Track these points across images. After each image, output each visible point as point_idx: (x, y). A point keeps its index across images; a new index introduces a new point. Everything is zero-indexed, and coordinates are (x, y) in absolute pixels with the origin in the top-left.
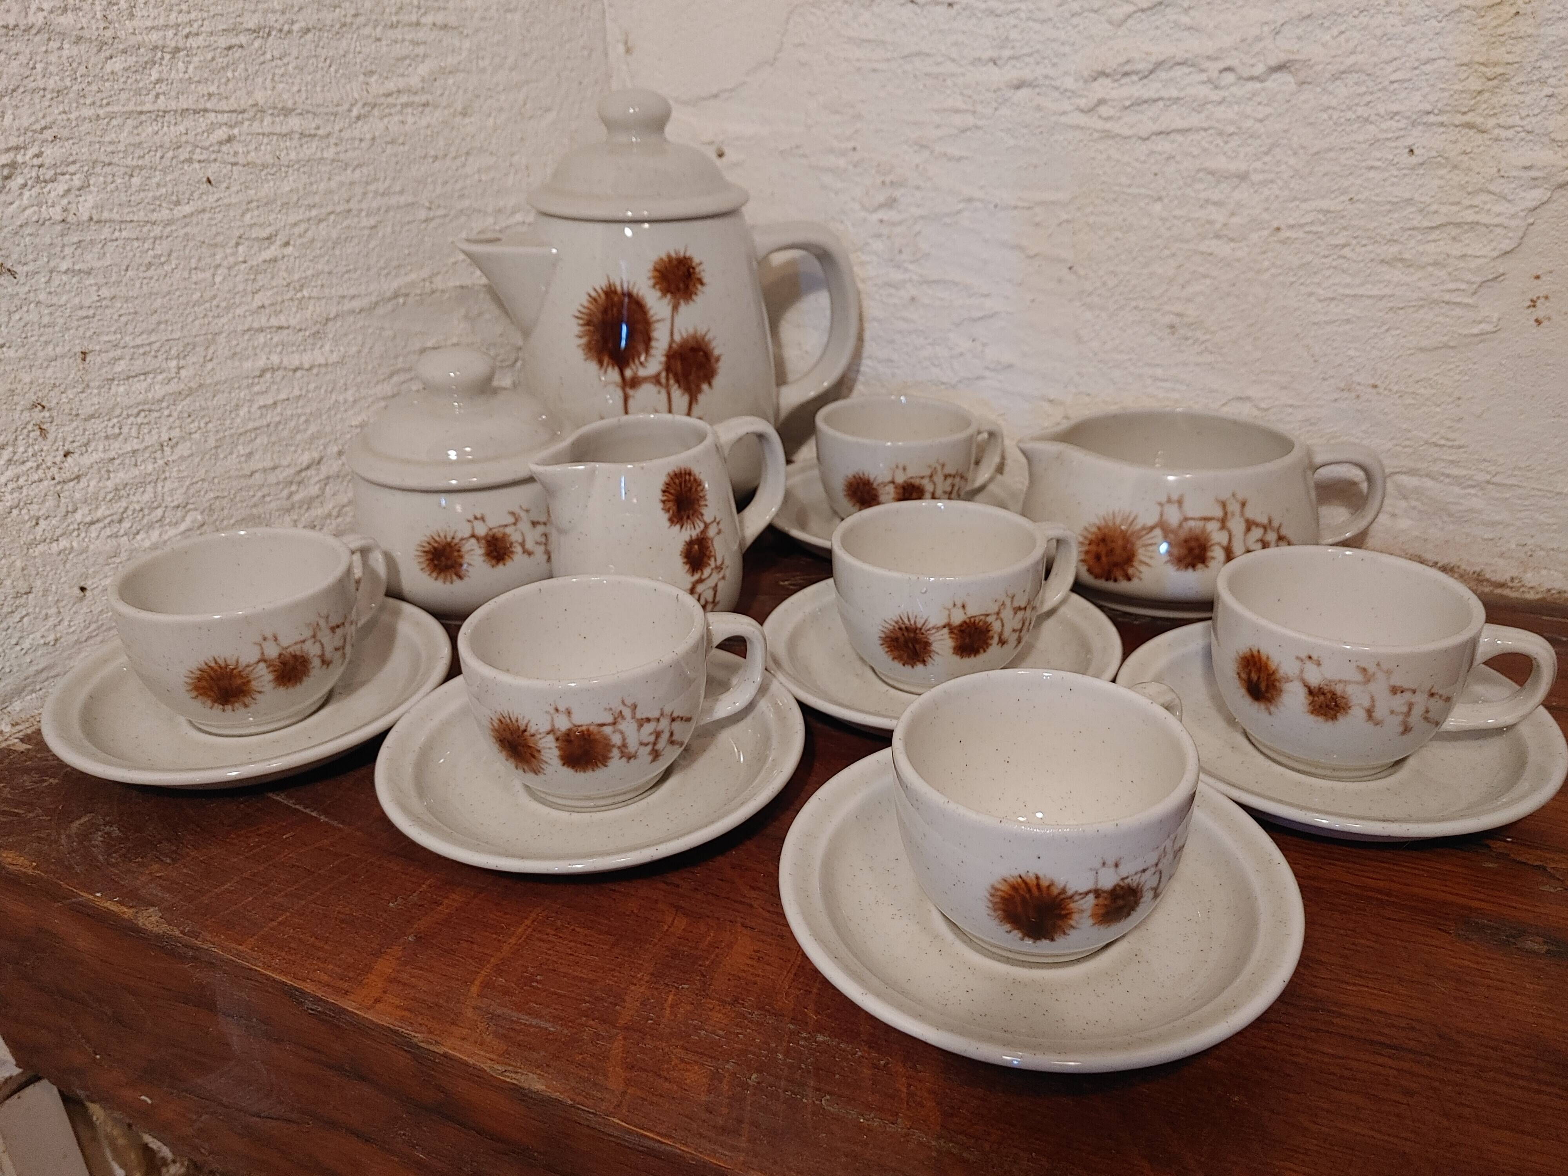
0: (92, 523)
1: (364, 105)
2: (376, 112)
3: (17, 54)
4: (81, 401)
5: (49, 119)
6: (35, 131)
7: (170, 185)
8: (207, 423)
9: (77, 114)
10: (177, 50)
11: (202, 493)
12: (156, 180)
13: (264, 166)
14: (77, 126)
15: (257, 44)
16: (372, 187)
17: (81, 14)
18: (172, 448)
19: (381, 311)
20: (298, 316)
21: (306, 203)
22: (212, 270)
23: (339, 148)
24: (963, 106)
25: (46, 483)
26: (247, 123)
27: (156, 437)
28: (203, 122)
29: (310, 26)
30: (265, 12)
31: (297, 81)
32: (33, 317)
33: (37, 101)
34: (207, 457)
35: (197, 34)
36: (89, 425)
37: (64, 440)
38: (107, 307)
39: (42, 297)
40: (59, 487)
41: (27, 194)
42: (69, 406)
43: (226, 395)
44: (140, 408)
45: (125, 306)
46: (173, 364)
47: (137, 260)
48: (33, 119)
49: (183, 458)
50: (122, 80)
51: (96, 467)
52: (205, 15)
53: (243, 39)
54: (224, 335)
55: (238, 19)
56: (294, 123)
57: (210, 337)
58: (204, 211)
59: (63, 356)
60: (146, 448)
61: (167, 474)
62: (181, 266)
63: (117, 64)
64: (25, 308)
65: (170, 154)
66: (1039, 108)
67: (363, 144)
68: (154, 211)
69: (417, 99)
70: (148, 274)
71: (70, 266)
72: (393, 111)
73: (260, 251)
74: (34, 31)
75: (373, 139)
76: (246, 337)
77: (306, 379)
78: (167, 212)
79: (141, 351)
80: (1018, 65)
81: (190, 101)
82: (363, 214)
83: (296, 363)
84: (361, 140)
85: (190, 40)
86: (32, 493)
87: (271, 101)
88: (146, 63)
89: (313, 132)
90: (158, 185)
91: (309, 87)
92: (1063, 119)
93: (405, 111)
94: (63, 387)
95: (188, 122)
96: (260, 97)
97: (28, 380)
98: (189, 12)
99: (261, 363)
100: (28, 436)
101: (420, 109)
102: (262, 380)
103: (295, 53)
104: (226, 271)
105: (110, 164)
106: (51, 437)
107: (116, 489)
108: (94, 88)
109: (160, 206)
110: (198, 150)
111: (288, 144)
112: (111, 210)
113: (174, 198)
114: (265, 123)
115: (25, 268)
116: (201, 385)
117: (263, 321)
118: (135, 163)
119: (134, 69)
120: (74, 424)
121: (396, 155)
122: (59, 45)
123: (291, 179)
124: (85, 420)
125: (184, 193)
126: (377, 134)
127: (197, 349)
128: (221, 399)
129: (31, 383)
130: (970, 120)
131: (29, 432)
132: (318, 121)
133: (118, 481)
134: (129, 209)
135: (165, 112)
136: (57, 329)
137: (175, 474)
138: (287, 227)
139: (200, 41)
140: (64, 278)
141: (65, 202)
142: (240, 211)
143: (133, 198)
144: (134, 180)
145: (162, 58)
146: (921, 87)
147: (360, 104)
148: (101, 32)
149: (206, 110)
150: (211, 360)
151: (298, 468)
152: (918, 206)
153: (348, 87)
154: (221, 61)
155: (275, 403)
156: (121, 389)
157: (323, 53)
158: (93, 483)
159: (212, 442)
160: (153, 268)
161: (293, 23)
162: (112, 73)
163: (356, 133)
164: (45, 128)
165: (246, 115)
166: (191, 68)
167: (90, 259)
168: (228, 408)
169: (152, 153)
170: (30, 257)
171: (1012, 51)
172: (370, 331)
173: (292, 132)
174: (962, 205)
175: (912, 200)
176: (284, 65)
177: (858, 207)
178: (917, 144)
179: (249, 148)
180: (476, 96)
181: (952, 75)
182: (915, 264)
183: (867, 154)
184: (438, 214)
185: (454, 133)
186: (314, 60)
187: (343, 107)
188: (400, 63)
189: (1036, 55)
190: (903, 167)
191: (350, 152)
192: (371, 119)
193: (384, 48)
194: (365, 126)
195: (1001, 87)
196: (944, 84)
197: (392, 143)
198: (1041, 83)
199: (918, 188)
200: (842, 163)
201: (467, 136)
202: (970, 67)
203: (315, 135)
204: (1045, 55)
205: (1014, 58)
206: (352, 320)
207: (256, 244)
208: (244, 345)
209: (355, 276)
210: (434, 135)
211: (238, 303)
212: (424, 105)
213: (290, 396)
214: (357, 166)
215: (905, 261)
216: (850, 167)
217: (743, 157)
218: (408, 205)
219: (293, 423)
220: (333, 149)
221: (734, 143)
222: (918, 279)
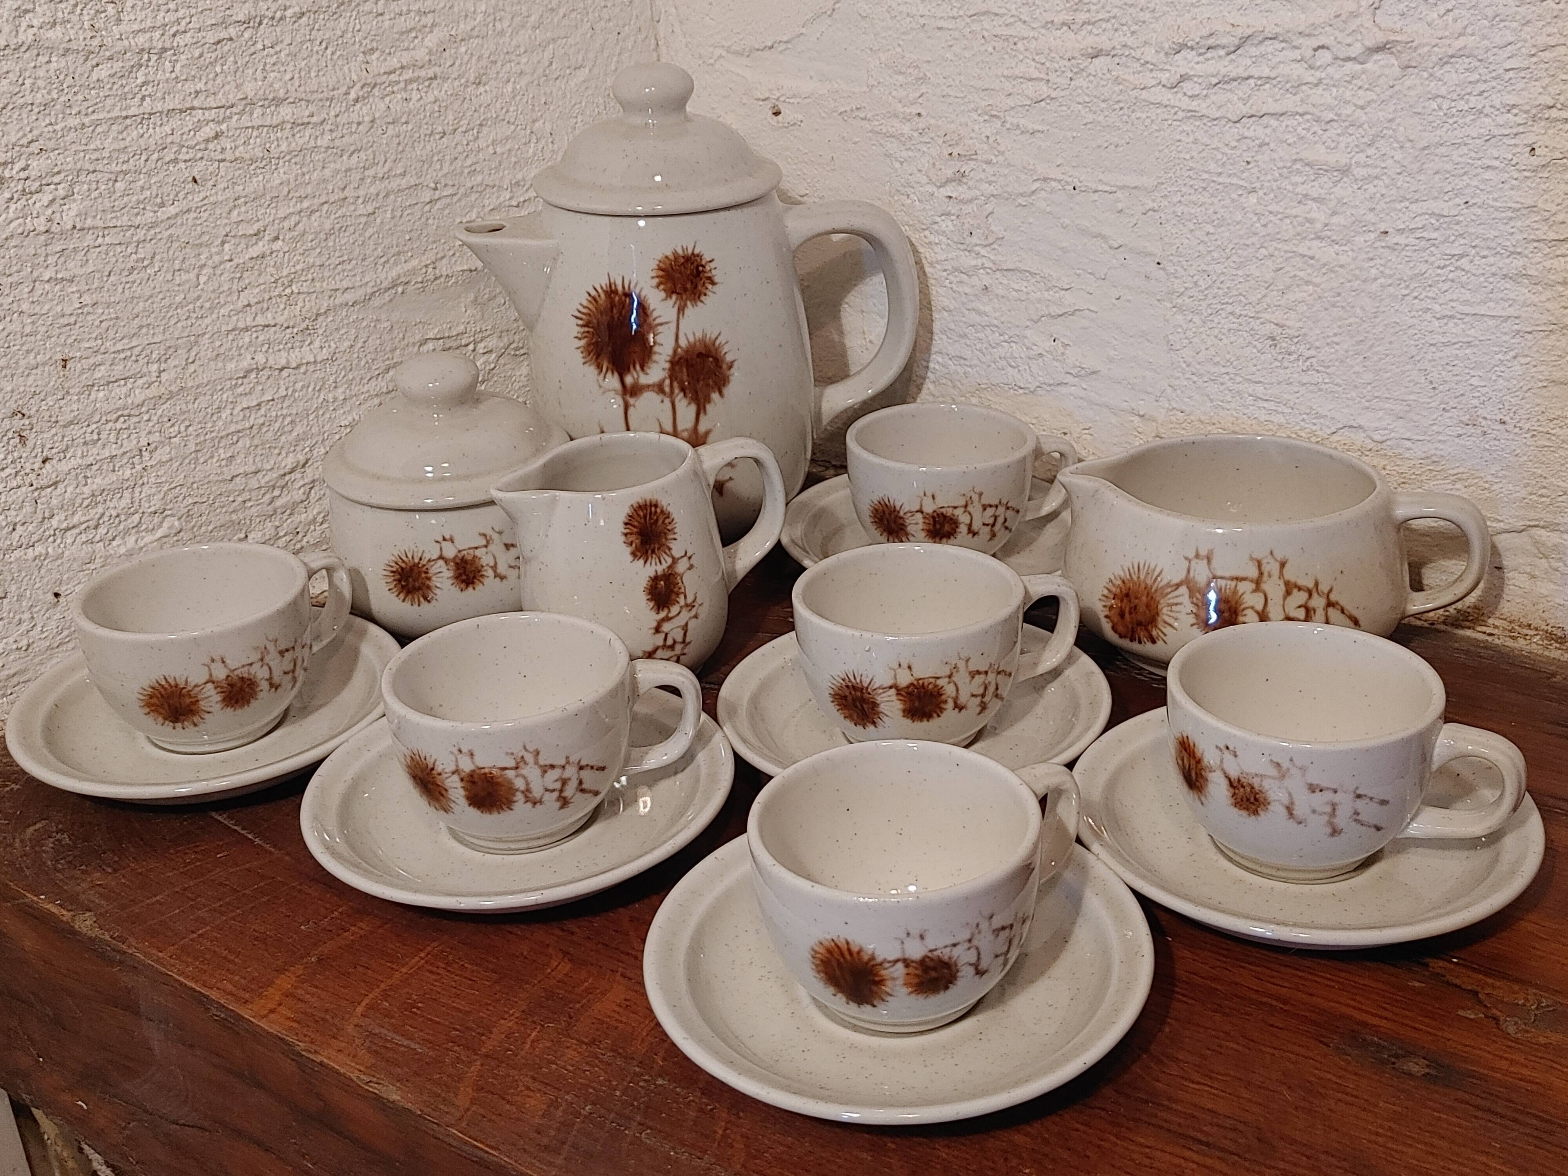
0: (68, 529)
1: (362, 87)
2: (376, 91)
3: (7, 72)
4: (61, 408)
5: (36, 132)
6: (22, 146)
7: (154, 187)
8: (187, 427)
9: (63, 124)
10: (164, 50)
11: (181, 498)
12: (141, 183)
13: (253, 161)
14: (63, 136)
15: (247, 35)
16: (370, 172)
17: (69, 26)
18: (151, 452)
19: (376, 302)
20: (286, 312)
21: (298, 195)
22: (196, 271)
23: (334, 135)
24: (1036, 75)
25: (24, 489)
26: (236, 117)
27: (135, 442)
28: (189, 122)
29: (305, 10)
31: (291, 68)
32: (16, 327)
33: (25, 116)
34: (187, 461)
35: (185, 32)
36: (68, 431)
37: (43, 446)
38: (89, 313)
39: (25, 306)
40: (36, 494)
41: (13, 207)
42: (48, 413)
43: (208, 397)
44: (120, 413)
45: (106, 311)
46: (155, 367)
47: (120, 265)
48: (21, 133)
49: (161, 463)
50: (109, 86)
51: (73, 473)
52: (194, 11)
53: (232, 31)
54: (207, 336)
55: (228, 12)
56: (286, 112)
57: (193, 338)
58: (189, 211)
59: (44, 364)
60: (125, 453)
61: (145, 479)
62: (164, 269)
63: (102, 72)
64: (8, 319)
65: (155, 156)
66: (1117, 80)
67: (361, 127)
68: (138, 214)
69: (423, 73)
70: (131, 279)
71: (53, 275)
72: (395, 89)
73: (247, 247)
74: (23, 49)
75: (373, 121)
76: (230, 337)
77: (292, 378)
78: (151, 214)
79: (122, 356)
80: (1095, 31)
81: (177, 102)
82: (360, 201)
83: (283, 362)
84: (359, 124)
85: (177, 38)
86: (10, 500)
87: (261, 92)
88: (133, 66)
89: (306, 120)
90: (143, 188)
91: (303, 73)
92: (1144, 94)
93: (409, 87)
94: (44, 393)
95: (175, 122)
96: (249, 89)
97: (9, 389)
98: (177, 11)
99: (245, 364)
100: (8, 443)
101: (427, 83)
102: (246, 381)
103: (288, 40)
104: (211, 271)
105: (94, 171)
106: (30, 444)
107: (93, 495)
108: (80, 97)
109: (144, 209)
110: (184, 150)
111: (279, 134)
112: (95, 217)
113: (159, 200)
114: (255, 115)
115: (10, 279)
116: (182, 388)
117: (249, 322)
118: (119, 169)
119: (119, 75)
120: (54, 431)
121: (398, 136)
122: (47, 59)
123: (282, 171)
124: (64, 426)
125: (168, 195)
126: (377, 116)
127: (179, 352)
128: (203, 401)
129: (12, 391)
130: (1044, 90)
131: (9, 439)
132: (312, 108)
133: (95, 487)
134: (113, 215)
135: (150, 114)
136: (39, 337)
137: (153, 480)
138: (277, 222)
139: (188, 38)
140: (47, 286)
141: (50, 211)
142: (227, 209)
143: (116, 203)
144: (117, 185)
145: (149, 60)
146: (990, 49)
147: (359, 85)
148: (88, 42)
149: (193, 108)
150: (193, 362)
151: (282, 472)
152: (990, 183)
153: (346, 68)
154: (209, 57)
155: (259, 405)
156: (101, 394)
157: (319, 36)
158: (70, 489)
159: (192, 447)
160: (136, 272)
161: (285, 9)
162: (98, 80)
163: (355, 117)
164: (32, 141)
165: (234, 110)
166: (178, 68)
167: (73, 267)
168: (209, 410)
169: (137, 157)
170: (15, 268)
171: (1088, 15)
172: (364, 324)
173: (283, 122)
174: (1037, 185)
175: (983, 176)
176: (276, 53)
177: (924, 180)
178: (986, 114)
179: (237, 143)
180: (492, 62)
181: (1024, 39)
182: (988, 249)
183: (933, 121)
184: (445, 194)
185: (466, 105)
186: (308, 44)
187: (340, 91)
188: (404, 36)
189: (1113, 21)
190: (971, 138)
191: (346, 137)
192: (371, 100)
193: (387, 23)
194: (364, 108)
195: (1076, 55)
196: (1015, 47)
197: (393, 123)
198: (1120, 52)
199: (989, 162)
200: (906, 129)
201: (480, 106)
202: (1043, 31)
203: (309, 123)
204: (1124, 21)
205: (1089, 23)
206: (344, 313)
207: (243, 241)
208: (228, 346)
209: (350, 267)
210: (442, 110)
211: (222, 302)
212: (431, 79)
213: (276, 396)
214: (354, 152)
215: (976, 245)
216: (916, 134)
217: (800, 117)
218: (411, 187)
219: (277, 425)
220: (328, 137)
221: (792, 101)
222: (991, 265)
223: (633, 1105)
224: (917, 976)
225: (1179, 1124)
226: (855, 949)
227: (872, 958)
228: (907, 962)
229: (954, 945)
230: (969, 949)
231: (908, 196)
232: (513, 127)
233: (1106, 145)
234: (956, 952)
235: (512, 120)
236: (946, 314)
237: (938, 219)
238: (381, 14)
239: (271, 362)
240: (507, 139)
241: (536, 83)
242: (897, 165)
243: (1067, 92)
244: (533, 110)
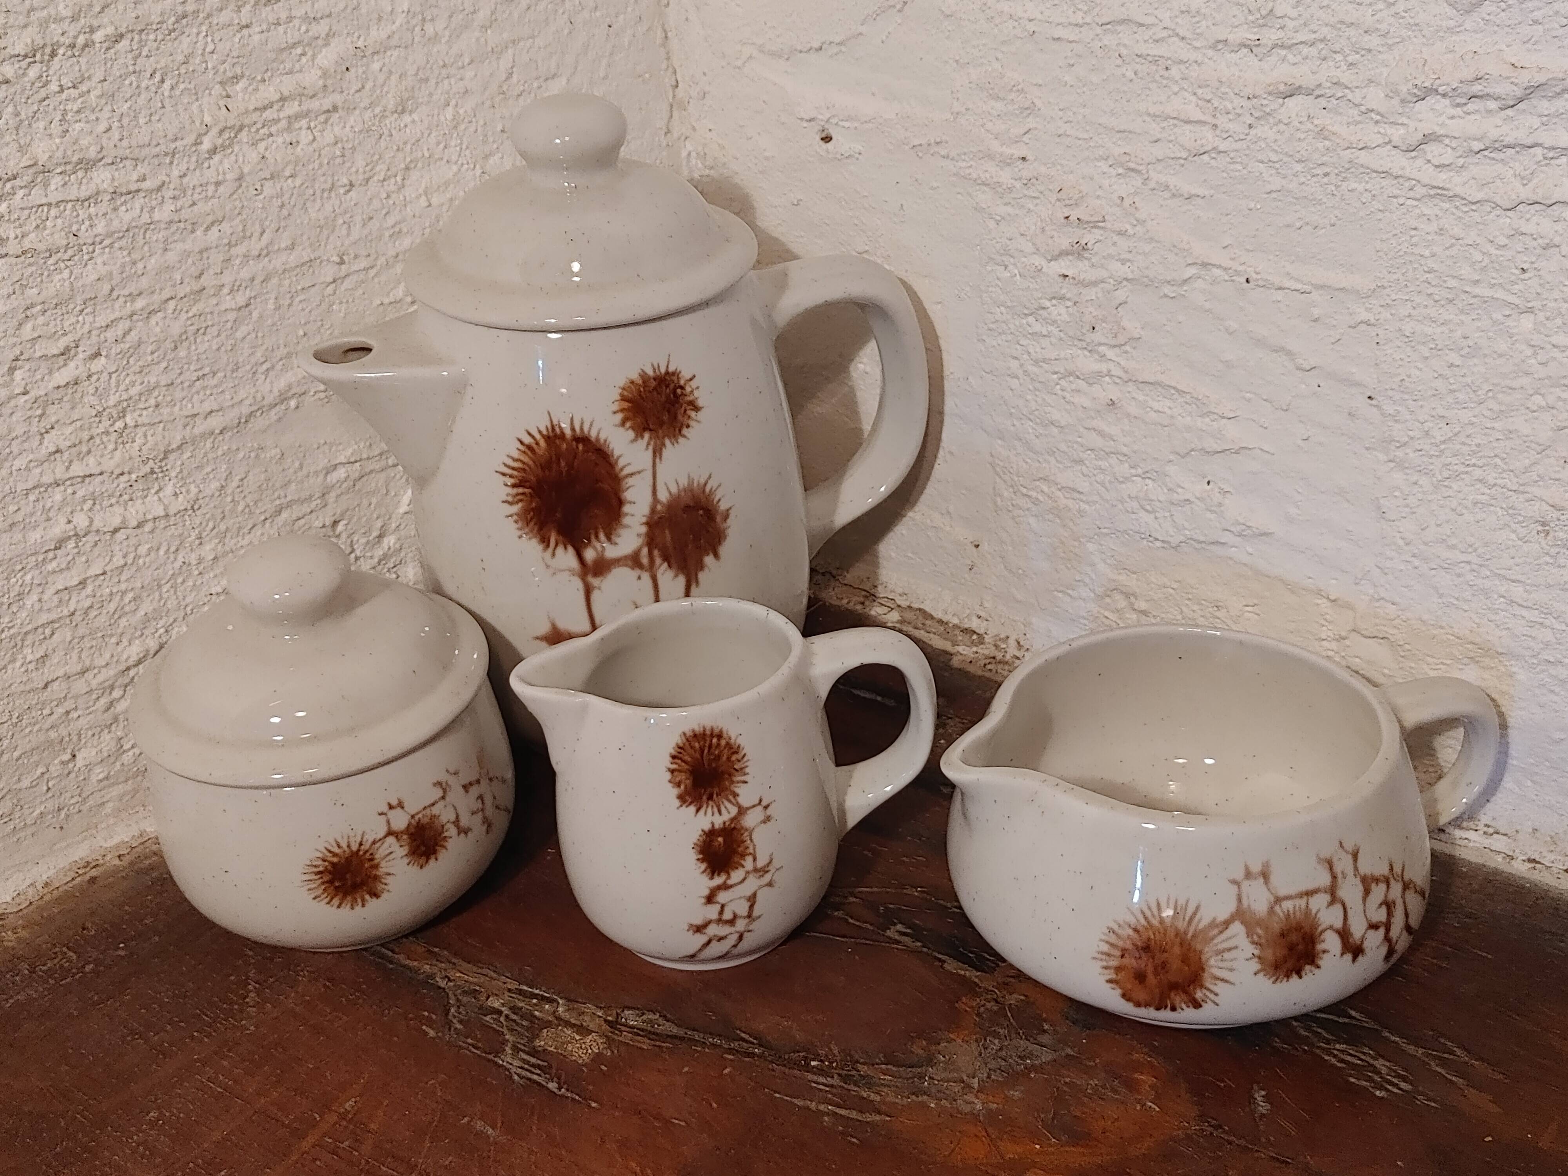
1: (221, 132)
2: (244, 136)
13: (51, 252)
15: (33, 73)
16: (240, 250)
19: (258, 423)
20: (118, 453)
21: (126, 292)
23: (179, 203)
24: (1197, 115)
26: (21, 193)
29: (123, 30)
30: (44, 24)
31: (106, 114)
56: (102, 178)
66: (1322, 133)
67: (221, 189)
69: (315, 105)
72: (273, 130)
73: (51, 372)
75: (240, 178)
76: (32, 497)
77: (133, 541)
80: (1290, 57)
82: (226, 290)
83: (116, 522)
84: (218, 184)
87: (59, 154)
89: (133, 187)
91: (125, 121)
92: (1363, 157)
93: (295, 126)
96: (41, 150)
99: (58, 529)
101: (322, 118)
102: (59, 552)
103: (99, 75)
111: (92, 210)
114: (53, 187)
117: (60, 473)
121: (280, 195)
123: (99, 261)
126: (246, 170)
130: (1208, 139)
132: (141, 169)
138: (95, 332)
146: (1130, 74)
147: (214, 132)
151: (123, 666)
152: (1123, 262)
153: (195, 107)
155: (83, 583)
157: (149, 65)
161: (92, 31)
163: (210, 175)
165: (18, 182)
171: (1281, 34)
172: (241, 455)
173: (98, 193)
174: (1192, 271)
175: (1112, 251)
176: (81, 95)
177: (1029, 248)
178: (1121, 165)
179: (26, 228)
180: (421, 81)
181: (1181, 62)
182: (1117, 349)
183: (1043, 170)
184: (356, 267)
185: (383, 143)
186: (133, 78)
187: (184, 142)
188: (285, 55)
189: (1321, 46)
190: (1098, 197)
191: (200, 204)
192: (236, 148)
193: (257, 38)
194: (226, 161)
195: (1259, 91)
196: (1166, 74)
197: (272, 178)
198: (1329, 92)
199: (1122, 233)
200: (1005, 176)
201: (405, 143)
202: (1210, 53)
203: (138, 191)
204: (1337, 47)
205: (1282, 46)
206: (209, 444)
207: (43, 364)
208: (29, 509)
209: (215, 381)
210: (347, 153)
211: (16, 451)
212: (328, 111)
213: (108, 568)
214: (213, 224)
215: (1100, 344)
216: (1018, 185)
217: (858, 147)
218: (303, 264)
219: (112, 607)
220: (169, 206)
221: (847, 124)
222: (1120, 373)
231: (1006, 267)
232: (455, 168)
233: (1298, 225)
235: (454, 158)
236: (1055, 430)
237: (1047, 304)
238: (247, 26)
239: (97, 524)
240: (447, 184)
241: (488, 103)
242: (992, 224)
243: (1243, 144)
244: (485, 142)
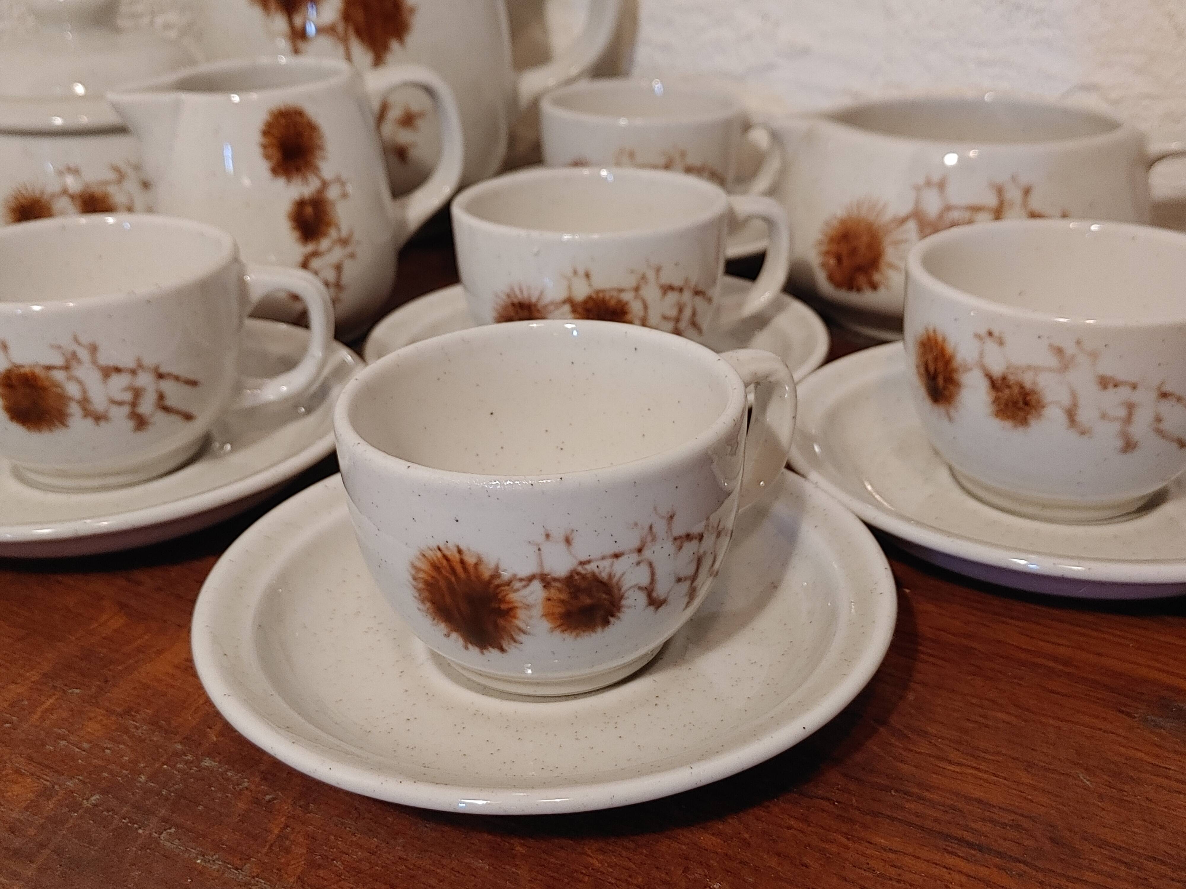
223: (159, 794)
224: (562, 601)
225: (936, 820)
226: (471, 560)
227: (496, 575)
228: (546, 581)
229: (617, 556)
230: (638, 563)
234: (620, 567)
